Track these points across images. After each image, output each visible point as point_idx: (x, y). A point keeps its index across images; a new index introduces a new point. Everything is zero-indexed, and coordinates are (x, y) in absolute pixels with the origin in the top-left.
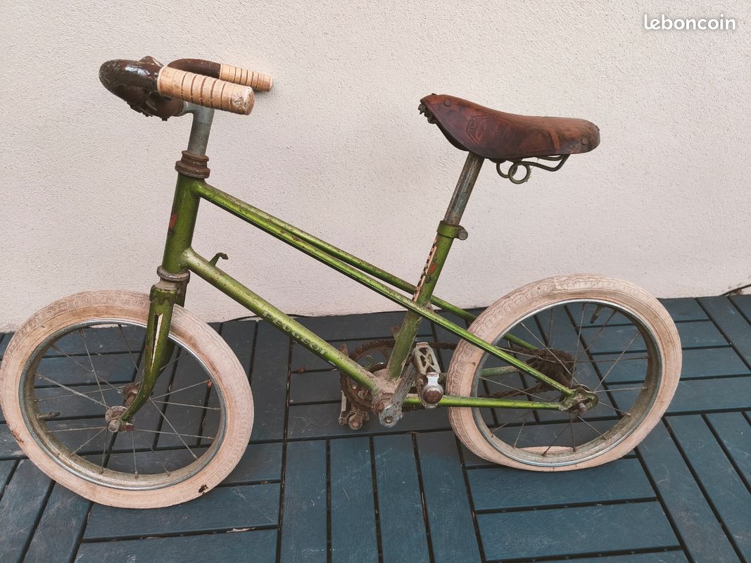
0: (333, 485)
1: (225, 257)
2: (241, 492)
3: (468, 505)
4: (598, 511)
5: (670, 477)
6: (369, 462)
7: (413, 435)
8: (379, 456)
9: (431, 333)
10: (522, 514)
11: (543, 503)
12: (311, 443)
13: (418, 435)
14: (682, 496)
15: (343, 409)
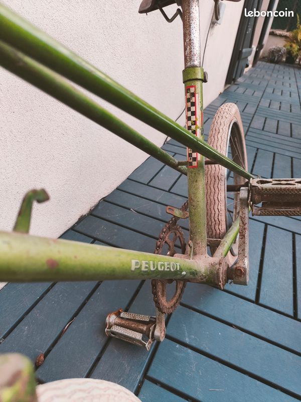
8: (187, 339)
15: (139, 336)
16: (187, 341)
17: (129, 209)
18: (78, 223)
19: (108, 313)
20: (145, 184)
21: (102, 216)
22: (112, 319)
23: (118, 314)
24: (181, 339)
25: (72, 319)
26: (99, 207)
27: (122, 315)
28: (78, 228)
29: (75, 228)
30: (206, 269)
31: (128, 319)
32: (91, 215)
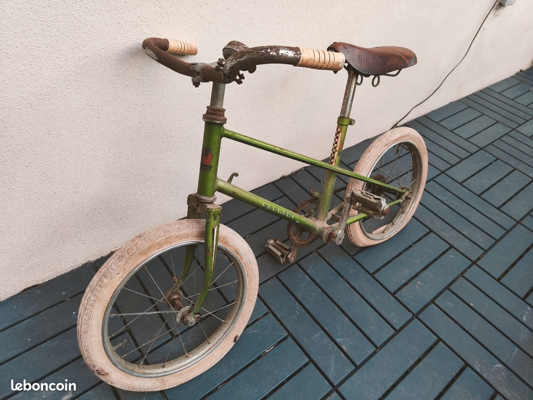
0: (299, 297)
1: (236, 175)
2: (253, 330)
3: (366, 273)
4: (415, 248)
5: (429, 220)
6: (307, 277)
7: (316, 252)
8: (309, 271)
9: (283, 195)
10: (390, 264)
11: (394, 255)
12: (269, 282)
13: (319, 251)
14: (438, 226)
15: (279, 254)
16: (309, 272)
17: (320, 182)
18: (278, 180)
19: (271, 239)
20: (345, 165)
21: (297, 181)
22: (272, 242)
23: (275, 241)
24: (307, 270)
25: (252, 234)
26: (299, 173)
27: (277, 241)
28: (277, 184)
29: (275, 183)
30: (320, 228)
31: (279, 245)
32: (290, 177)
